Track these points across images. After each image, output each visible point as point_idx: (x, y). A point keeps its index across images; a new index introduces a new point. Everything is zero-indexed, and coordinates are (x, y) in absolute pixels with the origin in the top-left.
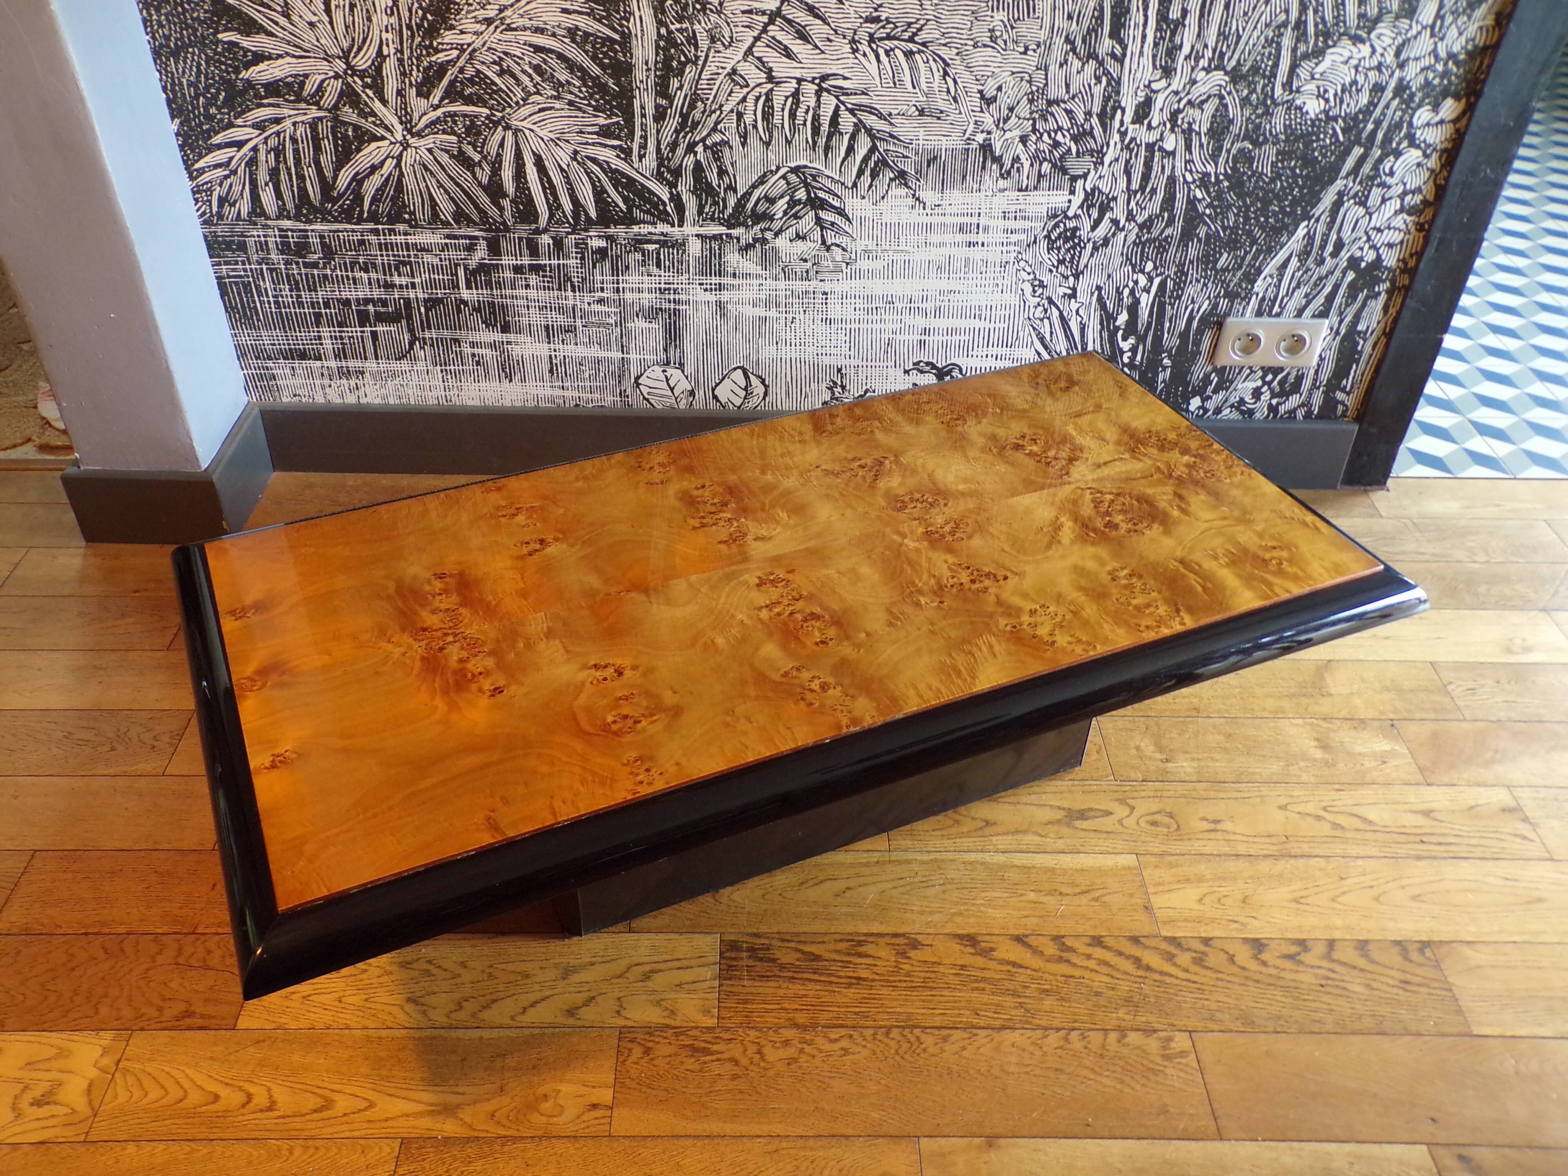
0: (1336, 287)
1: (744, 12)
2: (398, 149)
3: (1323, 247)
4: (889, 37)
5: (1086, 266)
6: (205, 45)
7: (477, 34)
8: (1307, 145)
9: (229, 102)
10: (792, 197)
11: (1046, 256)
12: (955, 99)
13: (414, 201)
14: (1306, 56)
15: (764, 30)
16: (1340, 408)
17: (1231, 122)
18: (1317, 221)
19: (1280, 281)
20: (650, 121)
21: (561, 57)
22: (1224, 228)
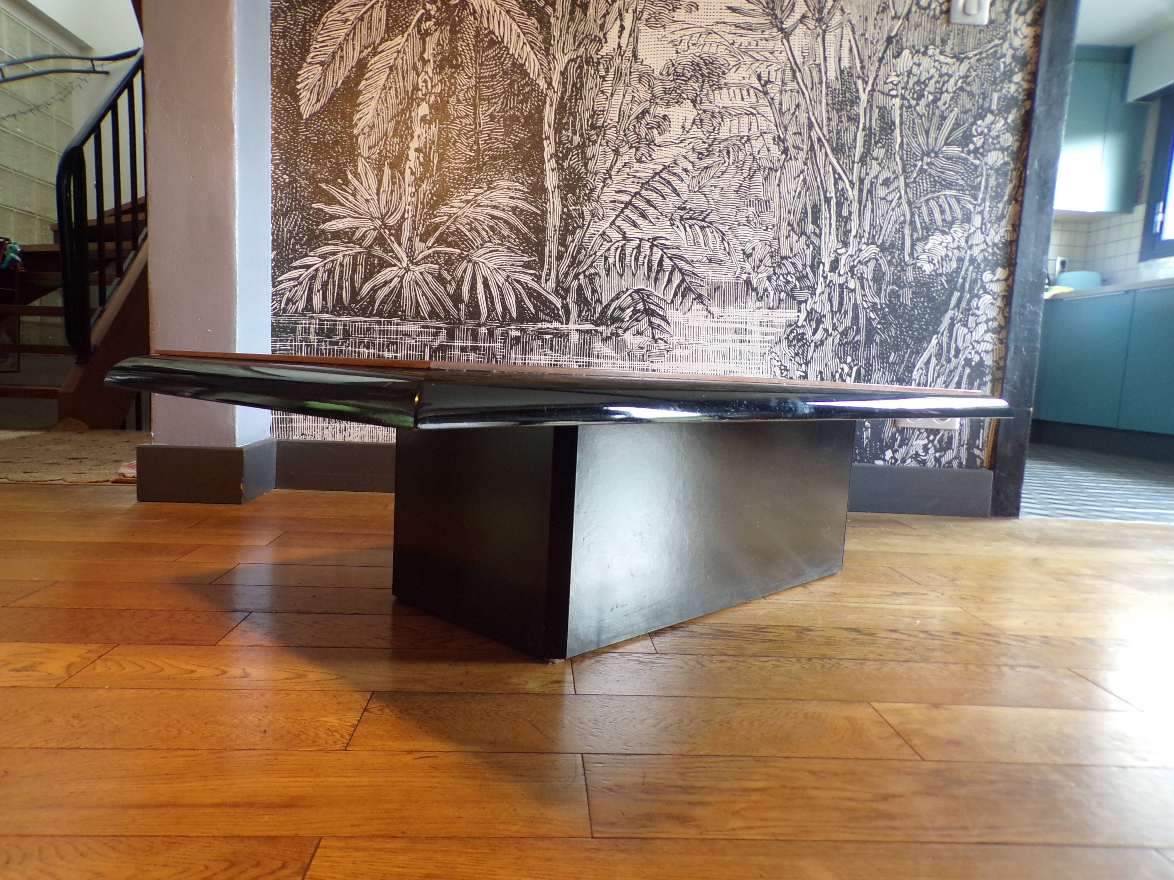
0: (961, 377)
1: (611, 202)
2: (403, 271)
3: (948, 351)
4: (691, 218)
5: (812, 358)
6: (303, 210)
7: (460, 208)
8: (929, 289)
9: (308, 243)
10: (635, 308)
11: (787, 351)
12: (729, 253)
13: (407, 304)
14: (918, 240)
15: (622, 212)
16: (978, 461)
17: (884, 274)
18: (942, 334)
19: (927, 372)
20: (553, 260)
21: (506, 222)
22: (890, 337)
